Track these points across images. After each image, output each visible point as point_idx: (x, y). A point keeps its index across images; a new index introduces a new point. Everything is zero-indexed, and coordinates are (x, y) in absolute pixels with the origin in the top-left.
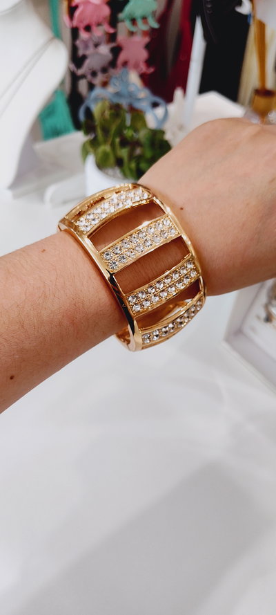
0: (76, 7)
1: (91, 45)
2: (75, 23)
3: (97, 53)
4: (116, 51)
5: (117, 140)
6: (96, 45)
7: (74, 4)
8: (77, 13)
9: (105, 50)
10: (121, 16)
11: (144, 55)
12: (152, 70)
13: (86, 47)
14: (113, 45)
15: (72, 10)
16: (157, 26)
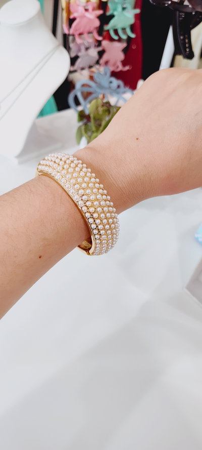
0: (74, 19)
1: (83, 49)
2: (72, 31)
3: (88, 55)
4: (101, 53)
6: (87, 49)
7: (72, 17)
8: (74, 24)
9: (94, 53)
10: (106, 28)
11: (121, 56)
12: (127, 68)
13: (79, 50)
14: (100, 49)
15: (71, 21)
16: (133, 36)
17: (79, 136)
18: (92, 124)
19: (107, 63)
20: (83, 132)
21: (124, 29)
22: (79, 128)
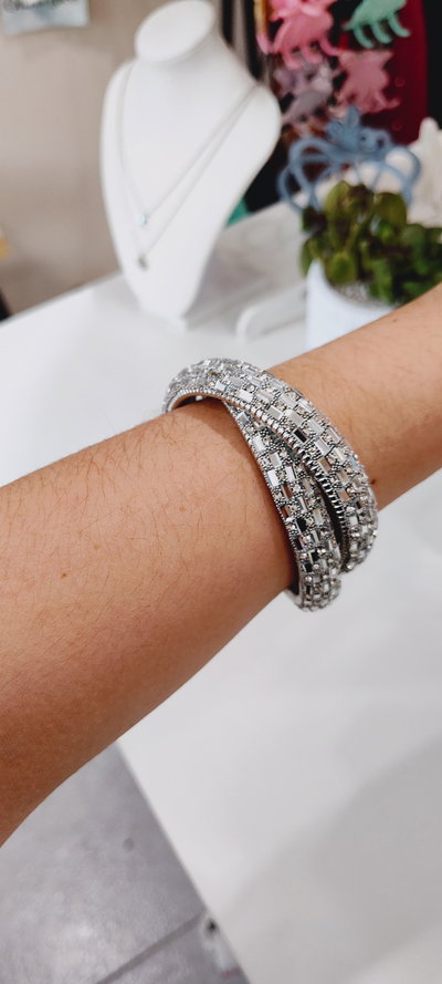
0: (281, 22)
1: (301, 78)
2: (277, 46)
3: (312, 90)
4: (338, 82)
5: (364, 245)
6: (310, 77)
7: (275, 17)
8: (283, 32)
9: (323, 83)
10: (349, 26)
11: (381, 79)
12: (395, 103)
13: (293, 82)
14: (337, 71)
15: (274, 27)
16: (403, 33)
17: (306, 260)
18: (331, 233)
19: (352, 98)
20: (312, 252)
21: (385, 23)
22: (306, 246)
